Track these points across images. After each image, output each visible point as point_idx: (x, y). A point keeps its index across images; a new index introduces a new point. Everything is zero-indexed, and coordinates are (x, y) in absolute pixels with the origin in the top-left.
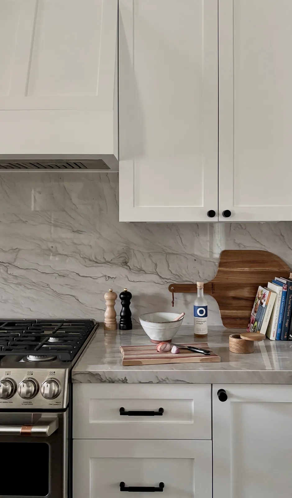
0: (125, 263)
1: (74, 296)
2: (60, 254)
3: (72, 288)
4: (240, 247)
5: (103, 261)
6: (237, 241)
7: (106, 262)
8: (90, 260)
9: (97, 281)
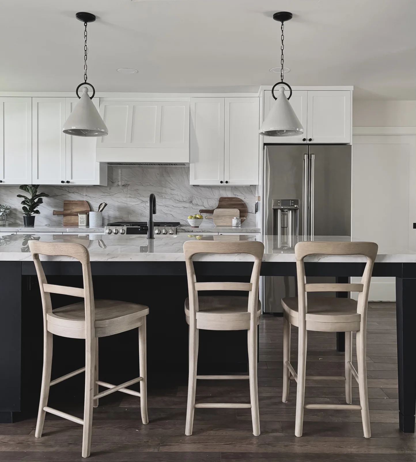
0: (191, 202)
1: (171, 214)
2: (166, 198)
3: (171, 211)
4: (235, 196)
5: (183, 201)
6: (234, 194)
7: (184, 202)
8: (178, 201)
9: (180, 208)
